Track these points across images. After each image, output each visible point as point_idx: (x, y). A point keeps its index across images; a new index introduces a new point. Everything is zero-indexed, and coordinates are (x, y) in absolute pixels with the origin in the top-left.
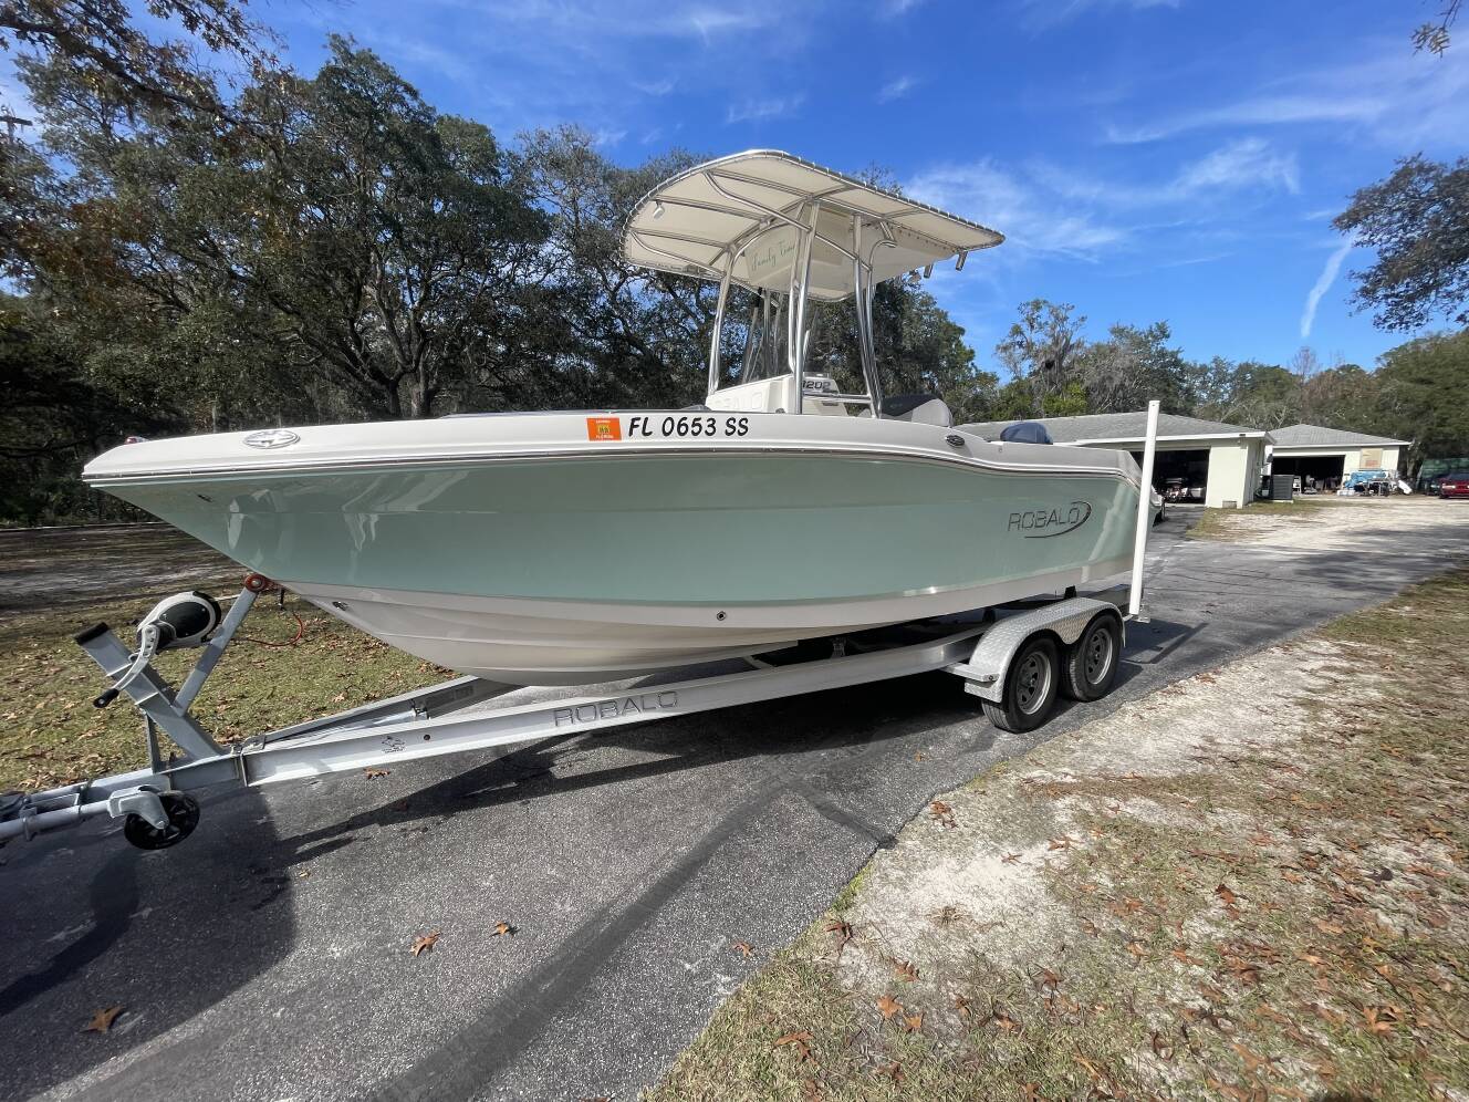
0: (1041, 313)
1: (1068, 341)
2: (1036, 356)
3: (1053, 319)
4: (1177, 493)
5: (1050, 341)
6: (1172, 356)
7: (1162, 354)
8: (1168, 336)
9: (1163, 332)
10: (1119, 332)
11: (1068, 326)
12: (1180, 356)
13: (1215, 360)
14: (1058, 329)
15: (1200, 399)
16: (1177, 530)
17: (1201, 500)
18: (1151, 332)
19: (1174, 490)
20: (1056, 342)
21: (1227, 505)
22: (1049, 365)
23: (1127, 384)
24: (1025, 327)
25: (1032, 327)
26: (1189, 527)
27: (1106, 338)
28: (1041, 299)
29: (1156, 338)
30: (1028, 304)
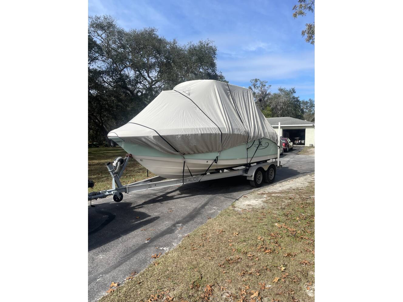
0: (258, 83)
1: (266, 93)
2: (256, 97)
3: (261, 85)
4: (297, 142)
5: (260, 92)
6: (297, 99)
7: (294, 98)
8: (295, 92)
9: (294, 91)
10: (281, 90)
11: (266, 88)
12: (299, 99)
13: (310, 100)
14: (263, 89)
15: (306, 112)
16: (296, 152)
17: (304, 144)
18: (290, 91)
19: (297, 141)
20: (263, 93)
21: (311, 145)
22: (260, 100)
23: (284, 107)
24: (253, 87)
25: (255, 88)
26: (299, 152)
27: (277, 92)
28: (257, 79)
29: (292, 93)
30: (253, 80)
